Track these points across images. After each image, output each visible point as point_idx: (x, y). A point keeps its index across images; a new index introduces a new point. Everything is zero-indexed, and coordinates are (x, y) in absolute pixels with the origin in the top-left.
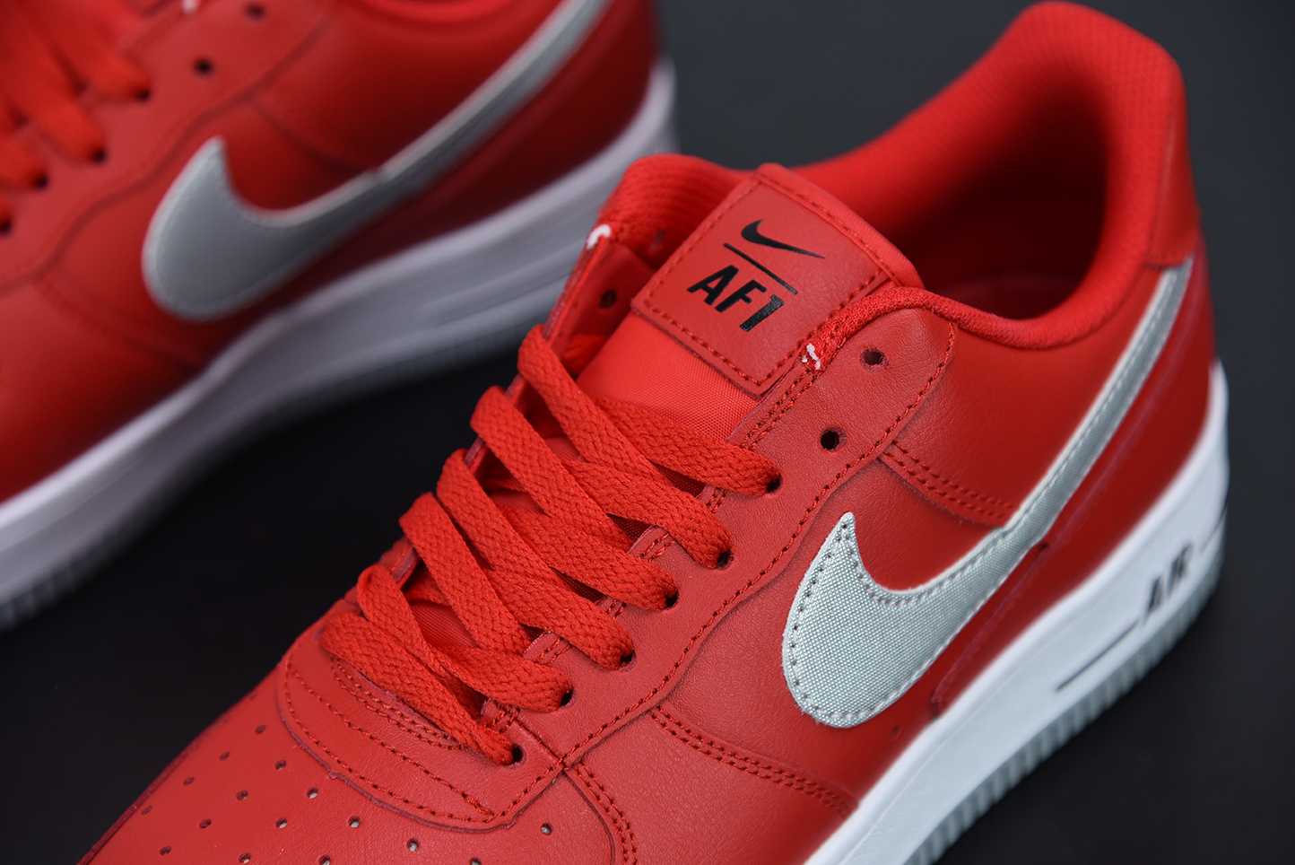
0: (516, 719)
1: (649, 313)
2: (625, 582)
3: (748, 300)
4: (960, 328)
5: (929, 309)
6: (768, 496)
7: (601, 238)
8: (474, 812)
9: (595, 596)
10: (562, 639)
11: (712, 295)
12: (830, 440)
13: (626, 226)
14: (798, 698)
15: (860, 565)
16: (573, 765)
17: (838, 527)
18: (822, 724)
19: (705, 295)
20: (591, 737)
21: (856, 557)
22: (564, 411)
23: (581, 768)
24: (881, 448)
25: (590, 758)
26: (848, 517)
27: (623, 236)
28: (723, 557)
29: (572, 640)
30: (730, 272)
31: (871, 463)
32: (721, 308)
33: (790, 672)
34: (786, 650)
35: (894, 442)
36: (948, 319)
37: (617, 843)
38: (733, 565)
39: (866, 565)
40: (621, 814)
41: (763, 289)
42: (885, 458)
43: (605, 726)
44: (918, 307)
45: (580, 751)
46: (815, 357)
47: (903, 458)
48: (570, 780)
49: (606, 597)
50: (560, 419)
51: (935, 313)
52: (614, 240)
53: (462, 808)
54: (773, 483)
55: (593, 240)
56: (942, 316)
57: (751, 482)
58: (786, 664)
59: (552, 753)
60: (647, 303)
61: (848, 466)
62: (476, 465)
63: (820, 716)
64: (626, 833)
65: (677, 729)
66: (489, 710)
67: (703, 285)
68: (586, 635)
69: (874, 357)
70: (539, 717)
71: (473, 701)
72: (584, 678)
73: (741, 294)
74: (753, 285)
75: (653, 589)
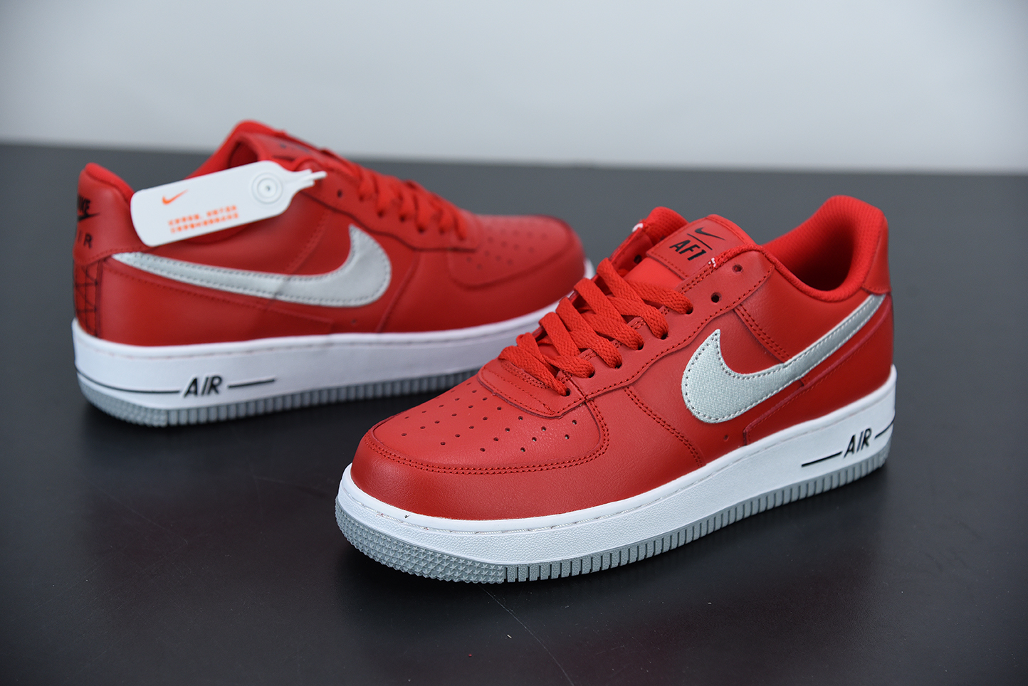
0: (570, 379)
1: (653, 255)
2: (623, 333)
3: (692, 251)
4: (775, 268)
5: (763, 254)
6: (687, 315)
7: (639, 228)
8: (546, 411)
9: (611, 339)
10: (594, 351)
11: (678, 248)
12: (715, 298)
13: (650, 227)
14: (686, 401)
15: (720, 354)
16: (589, 401)
17: (714, 334)
18: (694, 417)
19: (676, 248)
20: (599, 391)
21: (719, 349)
22: (611, 282)
23: (592, 403)
24: (736, 305)
25: (596, 400)
26: (718, 331)
27: (648, 230)
28: (664, 336)
29: (598, 351)
30: (688, 242)
31: (730, 311)
32: (680, 253)
33: (684, 389)
34: (684, 379)
35: (741, 305)
36: (771, 262)
37: (602, 435)
38: (667, 339)
39: (722, 355)
40: (605, 425)
41: (699, 247)
42: (736, 310)
43: (605, 388)
44: (758, 251)
45: (593, 395)
46: (714, 262)
47: (744, 313)
48: (587, 406)
49: (614, 339)
50: (609, 285)
51: (766, 256)
52: (644, 230)
53: (542, 408)
54: (689, 311)
55: (635, 229)
56: (768, 259)
57: (680, 306)
58: (683, 384)
59: (582, 393)
60: (653, 253)
61: (721, 310)
62: (573, 301)
63: (694, 412)
64: (606, 433)
65: (634, 398)
66: (560, 374)
67: (675, 246)
68: (604, 350)
69: (738, 268)
70: (579, 380)
71: (555, 370)
72: (599, 368)
73: (690, 249)
74: (696, 246)
75: (633, 339)
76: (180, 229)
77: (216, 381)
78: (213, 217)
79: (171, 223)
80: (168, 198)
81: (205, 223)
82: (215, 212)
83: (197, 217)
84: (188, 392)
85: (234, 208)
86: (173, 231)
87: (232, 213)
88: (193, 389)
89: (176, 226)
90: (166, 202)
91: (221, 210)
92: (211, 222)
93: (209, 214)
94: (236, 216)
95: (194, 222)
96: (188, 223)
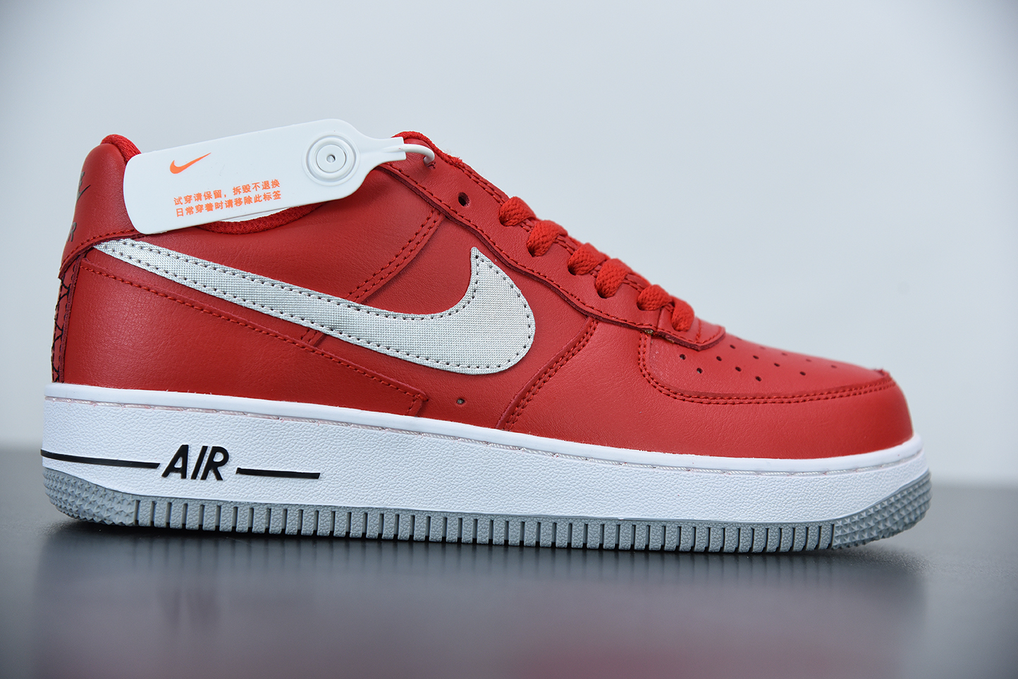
76: (190, 210)
77: (219, 458)
78: (242, 195)
79: (178, 201)
80: (178, 165)
81: (230, 204)
82: (246, 189)
83: (218, 194)
84: (171, 469)
85: (276, 183)
86: (179, 213)
87: (271, 191)
88: (179, 465)
89: (185, 206)
90: (175, 169)
91: (256, 185)
92: (239, 202)
93: (236, 190)
94: (277, 195)
95: (213, 201)
96: (204, 202)
